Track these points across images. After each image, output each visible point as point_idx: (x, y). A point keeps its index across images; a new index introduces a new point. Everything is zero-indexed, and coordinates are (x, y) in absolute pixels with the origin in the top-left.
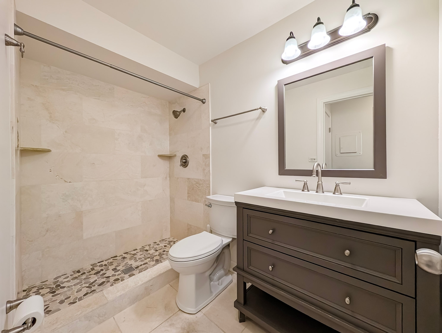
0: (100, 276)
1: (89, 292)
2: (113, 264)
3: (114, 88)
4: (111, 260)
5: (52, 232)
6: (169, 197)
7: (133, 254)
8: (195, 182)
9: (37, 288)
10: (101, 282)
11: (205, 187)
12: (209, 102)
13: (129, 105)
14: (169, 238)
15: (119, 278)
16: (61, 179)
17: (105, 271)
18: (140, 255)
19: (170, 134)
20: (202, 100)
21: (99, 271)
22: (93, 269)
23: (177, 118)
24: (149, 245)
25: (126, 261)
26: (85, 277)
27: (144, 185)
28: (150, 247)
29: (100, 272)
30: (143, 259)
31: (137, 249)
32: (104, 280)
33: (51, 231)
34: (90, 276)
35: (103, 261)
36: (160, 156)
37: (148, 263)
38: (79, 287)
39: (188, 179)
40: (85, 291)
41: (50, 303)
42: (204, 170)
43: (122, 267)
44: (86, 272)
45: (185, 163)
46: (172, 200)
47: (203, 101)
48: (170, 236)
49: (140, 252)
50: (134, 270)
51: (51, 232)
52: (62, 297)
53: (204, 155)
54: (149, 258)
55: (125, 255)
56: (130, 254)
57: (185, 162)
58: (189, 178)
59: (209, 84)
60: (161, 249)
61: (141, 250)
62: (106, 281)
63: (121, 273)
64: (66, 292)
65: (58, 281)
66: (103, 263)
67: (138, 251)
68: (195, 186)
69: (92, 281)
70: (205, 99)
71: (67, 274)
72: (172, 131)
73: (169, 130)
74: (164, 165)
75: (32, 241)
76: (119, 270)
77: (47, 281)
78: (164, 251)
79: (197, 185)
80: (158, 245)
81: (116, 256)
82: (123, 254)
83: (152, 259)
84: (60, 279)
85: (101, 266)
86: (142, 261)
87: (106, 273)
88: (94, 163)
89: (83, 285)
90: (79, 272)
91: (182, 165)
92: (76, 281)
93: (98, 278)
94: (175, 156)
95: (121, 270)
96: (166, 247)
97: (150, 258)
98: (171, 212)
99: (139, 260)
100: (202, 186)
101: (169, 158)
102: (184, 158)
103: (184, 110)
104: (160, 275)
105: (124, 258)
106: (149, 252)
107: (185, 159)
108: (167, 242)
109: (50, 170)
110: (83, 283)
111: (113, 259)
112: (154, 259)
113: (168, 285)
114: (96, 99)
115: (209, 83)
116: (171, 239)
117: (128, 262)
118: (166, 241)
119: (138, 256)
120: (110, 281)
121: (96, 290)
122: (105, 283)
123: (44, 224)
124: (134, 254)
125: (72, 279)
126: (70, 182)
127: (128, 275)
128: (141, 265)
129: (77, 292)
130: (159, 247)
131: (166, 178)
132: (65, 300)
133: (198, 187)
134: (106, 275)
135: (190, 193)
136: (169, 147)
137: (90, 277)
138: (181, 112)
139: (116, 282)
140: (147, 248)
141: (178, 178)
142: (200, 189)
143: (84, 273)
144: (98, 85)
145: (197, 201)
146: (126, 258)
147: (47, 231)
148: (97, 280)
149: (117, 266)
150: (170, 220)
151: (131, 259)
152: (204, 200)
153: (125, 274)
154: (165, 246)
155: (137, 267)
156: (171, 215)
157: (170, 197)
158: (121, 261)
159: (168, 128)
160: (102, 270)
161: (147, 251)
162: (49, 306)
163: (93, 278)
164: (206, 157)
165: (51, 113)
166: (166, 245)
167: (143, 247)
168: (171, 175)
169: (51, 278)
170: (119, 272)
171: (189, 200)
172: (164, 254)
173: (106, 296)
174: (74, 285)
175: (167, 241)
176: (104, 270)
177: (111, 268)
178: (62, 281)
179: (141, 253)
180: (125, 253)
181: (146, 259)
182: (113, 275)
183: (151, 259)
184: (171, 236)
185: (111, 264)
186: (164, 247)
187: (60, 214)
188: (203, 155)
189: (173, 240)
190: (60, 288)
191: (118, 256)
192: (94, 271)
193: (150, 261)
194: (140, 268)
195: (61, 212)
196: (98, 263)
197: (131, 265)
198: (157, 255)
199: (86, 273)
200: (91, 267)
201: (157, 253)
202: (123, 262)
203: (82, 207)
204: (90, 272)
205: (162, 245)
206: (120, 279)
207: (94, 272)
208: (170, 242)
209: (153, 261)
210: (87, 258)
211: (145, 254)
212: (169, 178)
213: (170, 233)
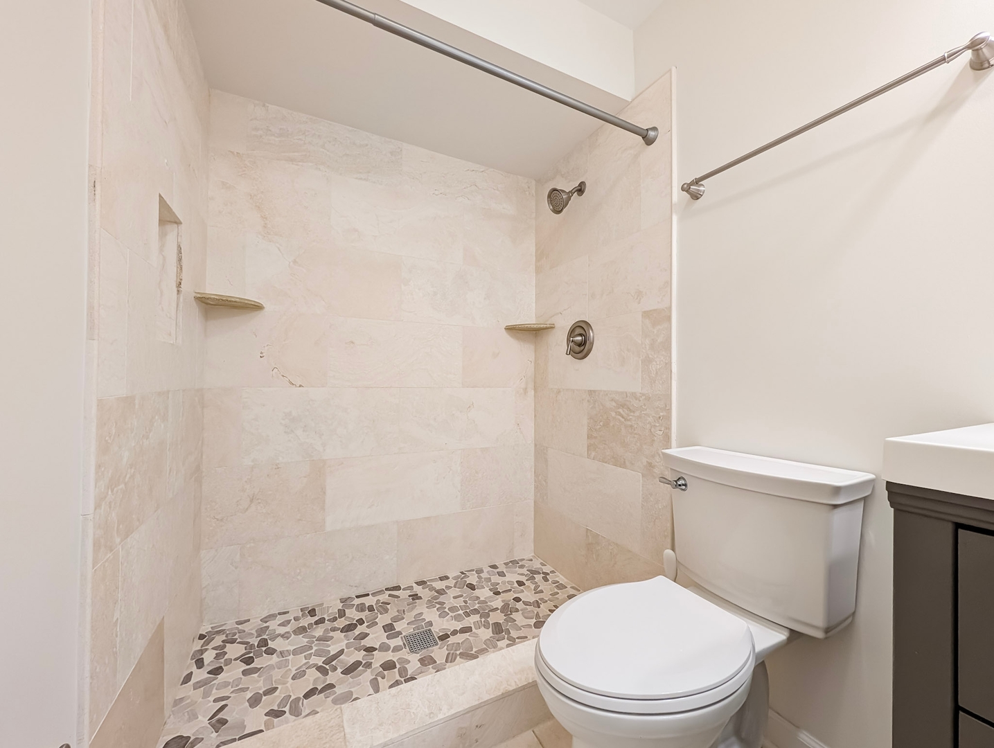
0: (352, 640)
1: (319, 688)
2: (386, 611)
3: (401, 150)
4: (384, 597)
5: (262, 505)
6: (533, 446)
7: (437, 592)
8: (614, 404)
9: (223, 637)
10: (351, 660)
11: (650, 419)
12: (670, 131)
13: (437, 192)
14: (532, 560)
15: (395, 660)
16: (283, 376)
17: (367, 627)
18: (455, 598)
19: (538, 270)
20: (645, 132)
21: (355, 622)
22: (342, 613)
23: (559, 212)
24: (479, 571)
25: (421, 607)
26: (321, 634)
27: (469, 407)
28: (480, 578)
29: (355, 626)
30: (461, 612)
31: (447, 578)
32: (360, 656)
33: (260, 501)
34: (332, 634)
35: (368, 595)
36: (510, 329)
37: (474, 630)
38: (301, 660)
39: (591, 392)
40: (312, 679)
41: (232, 695)
42: (647, 361)
43: (406, 626)
44: (327, 619)
45: (582, 344)
46: (540, 452)
47: (648, 139)
48: (533, 554)
49: (455, 587)
50: (437, 644)
51: (259, 503)
52: (261, 684)
53: (646, 314)
54: (476, 611)
55: (418, 590)
56: (432, 589)
57: (580, 342)
58: (594, 391)
59: (670, 70)
60: (510, 590)
61: (456, 583)
62: (364, 662)
63: (402, 644)
64: (271, 667)
65: (268, 627)
66: (368, 601)
67: (451, 582)
68: (613, 414)
69: (333, 650)
70: (655, 129)
71: (288, 612)
72: (544, 257)
73: (534, 258)
74: (520, 354)
75: (222, 520)
76: (400, 633)
77: (249, 620)
78: (517, 600)
79: (621, 410)
80: (502, 574)
81: (397, 588)
82: (414, 585)
83: (483, 620)
84: (273, 625)
85: (361, 608)
86: (458, 618)
87: (367, 635)
88: (352, 342)
89: (313, 657)
90: (312, 612)
91: (572, 352)
92: (302, 640)
93: (348, 646)
94: (552, 327)
95: (404, 634)
96: (522, 588)
97: (479, 612)
98: (536, 487)
99: (451, 614)
100: (637, 414)
101: (532, 333)
102: (578, 331)
103: (580, 190)
104: (506, 696)
105: (415, 597)
106: (477, 592)
107: (581, 335)
108: (524, 571)
109: (262, 353)
110: (313, 651)
111: (390, 595)
112: (491, 620)
113: (530, 732)
114: (361, 179)
115: (674, 68)
116: (536, 565)
117: (421, 614)
118: (522, 567)
119: (449, 600)
120: (373, 667)
121: (334, 686)
122: (361, 668)
123: (246, 482)
124: (441, 592)
125: (295, 632)
126: (300, 386)
127: (418, 656)
128: (455, 633)
129: (294, 678)
130: (504, 583)
131: (525, 390)
132: (264, 698)
133: (623, 417)
134: (367, 642)
135: (596, 438)
136: (534, 305)
137: (332, 637)
138: (571, 192)
139: (386, 672)
140: (473, 579)
141: (559, 392)
142: (631, 426)
143: (322, 621)
144: (367, 145)
145: (619, 462)
146: (420, 598)
147: (252, 501)
148: (346, 650)
149: (396, 619)
150: (533, 509)
151: (430, 604)
152: (645, 460)
153: (412, 651)
154: (520, 583)
155: (444, 637)
156: (535, 496)
157: (536, 445)
158: (408, 605)
159: (534, 254)
160: (361, 622)
161: (472, 587)
162: (226, 705)
163: (339, 642)
164: (660, 317)
165: (266, 218)
166: (523, 579)
167: (462, 573)
168: (538, 383)
169: (257, 616)
170: (398, 642)
171: (592, 456)
172: (517, 610)
173: (347, 730)
174: (295, 652)
175: (525, 569)
176: (366, 624)
177: (383, 619)
178: (275, 630)
179: (457, 592)
180: (418, 583)
181: (467, 615)
182: (384, 648)
183: (481, 617)
184: (537, 555)
185: (384, 607)
186: (516, 585)
187: (278, 462)
188: (645, 312)
189: (541, 566)
190: (266, 652)
191: (402, 588)
192: (343, 618)
193: (478, 626)
194: (452, 640)
195: (281, 458)
196: (358, 597)
197: (430, 624)
198: (497, 609)
199: (326, 622)
200: (340, 606)
201: (498, 603)
202: (413, 609)
203: (325, 450)
204: (335, 619)
205: (512, 577)
206: (398, 666)
207: (342, 623)
208: (534, 572)
209: (486, 626)
210: (333, 580)
211: (466, 597)
212: (533, 392)
213: (532, 545)
